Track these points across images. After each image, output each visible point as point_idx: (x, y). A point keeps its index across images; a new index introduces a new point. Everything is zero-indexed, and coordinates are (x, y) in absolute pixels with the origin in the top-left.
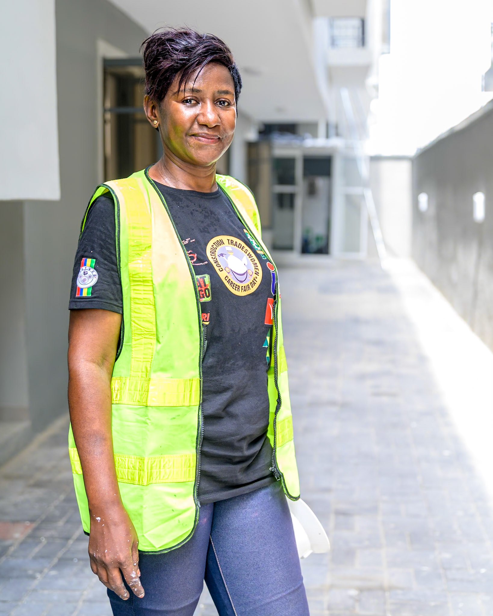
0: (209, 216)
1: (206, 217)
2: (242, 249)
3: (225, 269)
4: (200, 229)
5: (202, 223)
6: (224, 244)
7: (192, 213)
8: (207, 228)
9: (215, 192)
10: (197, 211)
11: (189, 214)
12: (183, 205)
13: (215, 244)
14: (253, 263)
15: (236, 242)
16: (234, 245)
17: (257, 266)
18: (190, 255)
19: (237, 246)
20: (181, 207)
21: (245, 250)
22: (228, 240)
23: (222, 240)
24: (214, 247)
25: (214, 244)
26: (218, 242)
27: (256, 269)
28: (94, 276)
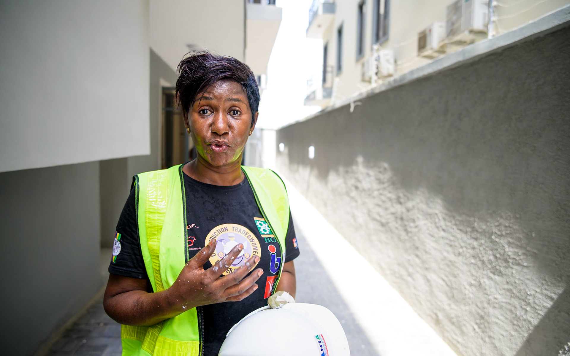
0: (219, 206)
1: (216, 207)
2: (245, 235)
3: (218, 254)
4: (207, 217)
5: (211, 212)
6: (228, 231)
7: (204, 203)
8: (215, 218)
9: (235, 185)
10: (209, 202)
11: (201, 204)
12: (198, 196)
13: (219, 231)
14: (253, 247)
15: (241, 229)
16: (238, 231)
17: (257, 250)
18: (189, 241)
19: (240, 233)
20: (196, 197)
21: (248, 236)
22: (233, 227)
23: (226, 227)
24: (216, 234)
25: (217, 231)
26: (222, 229)
27: (255, 252)
28: (119, 247)
